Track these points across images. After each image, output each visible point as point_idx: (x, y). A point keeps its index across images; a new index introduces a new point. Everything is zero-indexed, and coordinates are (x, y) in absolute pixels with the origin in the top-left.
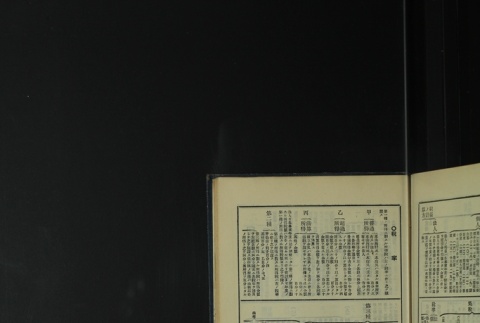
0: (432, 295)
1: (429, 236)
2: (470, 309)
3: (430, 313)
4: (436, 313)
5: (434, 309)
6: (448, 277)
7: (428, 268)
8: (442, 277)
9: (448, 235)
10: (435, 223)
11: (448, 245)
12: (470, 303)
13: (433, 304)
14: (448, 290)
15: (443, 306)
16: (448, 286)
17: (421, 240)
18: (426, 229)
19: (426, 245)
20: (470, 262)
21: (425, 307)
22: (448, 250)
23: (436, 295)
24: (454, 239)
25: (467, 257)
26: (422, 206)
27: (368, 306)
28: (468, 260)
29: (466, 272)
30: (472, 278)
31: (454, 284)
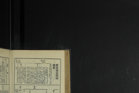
0: (20, 84)
1: (19, 68)
2: (34, 88)
3: (19, 89)
4: (21, 89)
5: (20, 88)
6: (26, 79)
7: (18, 76)
8: (24, 79)
9: (26, 68)
10: (21, 64)
11: (26, 71)
12: (34, 87)
13: (20, 87)
14: (26, 83)
15: (24, 87)
16: (26, 82)
17: (15, 69)
18: (18, 66)
19: (18, 70)
20: (34, 76)
21: (17, 87)
22: (26, 72)
23: (21, 84)
24: (29, 69)
25: (33, 74)
26: (16, 59)
27: (3, 86)
28: (34, 75)
29: (33, 78)
30: (35, 80)
31: (29, 81)
